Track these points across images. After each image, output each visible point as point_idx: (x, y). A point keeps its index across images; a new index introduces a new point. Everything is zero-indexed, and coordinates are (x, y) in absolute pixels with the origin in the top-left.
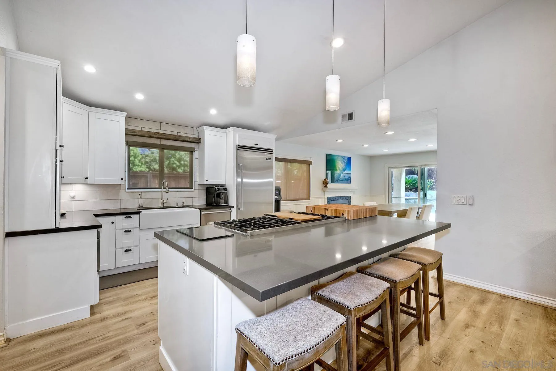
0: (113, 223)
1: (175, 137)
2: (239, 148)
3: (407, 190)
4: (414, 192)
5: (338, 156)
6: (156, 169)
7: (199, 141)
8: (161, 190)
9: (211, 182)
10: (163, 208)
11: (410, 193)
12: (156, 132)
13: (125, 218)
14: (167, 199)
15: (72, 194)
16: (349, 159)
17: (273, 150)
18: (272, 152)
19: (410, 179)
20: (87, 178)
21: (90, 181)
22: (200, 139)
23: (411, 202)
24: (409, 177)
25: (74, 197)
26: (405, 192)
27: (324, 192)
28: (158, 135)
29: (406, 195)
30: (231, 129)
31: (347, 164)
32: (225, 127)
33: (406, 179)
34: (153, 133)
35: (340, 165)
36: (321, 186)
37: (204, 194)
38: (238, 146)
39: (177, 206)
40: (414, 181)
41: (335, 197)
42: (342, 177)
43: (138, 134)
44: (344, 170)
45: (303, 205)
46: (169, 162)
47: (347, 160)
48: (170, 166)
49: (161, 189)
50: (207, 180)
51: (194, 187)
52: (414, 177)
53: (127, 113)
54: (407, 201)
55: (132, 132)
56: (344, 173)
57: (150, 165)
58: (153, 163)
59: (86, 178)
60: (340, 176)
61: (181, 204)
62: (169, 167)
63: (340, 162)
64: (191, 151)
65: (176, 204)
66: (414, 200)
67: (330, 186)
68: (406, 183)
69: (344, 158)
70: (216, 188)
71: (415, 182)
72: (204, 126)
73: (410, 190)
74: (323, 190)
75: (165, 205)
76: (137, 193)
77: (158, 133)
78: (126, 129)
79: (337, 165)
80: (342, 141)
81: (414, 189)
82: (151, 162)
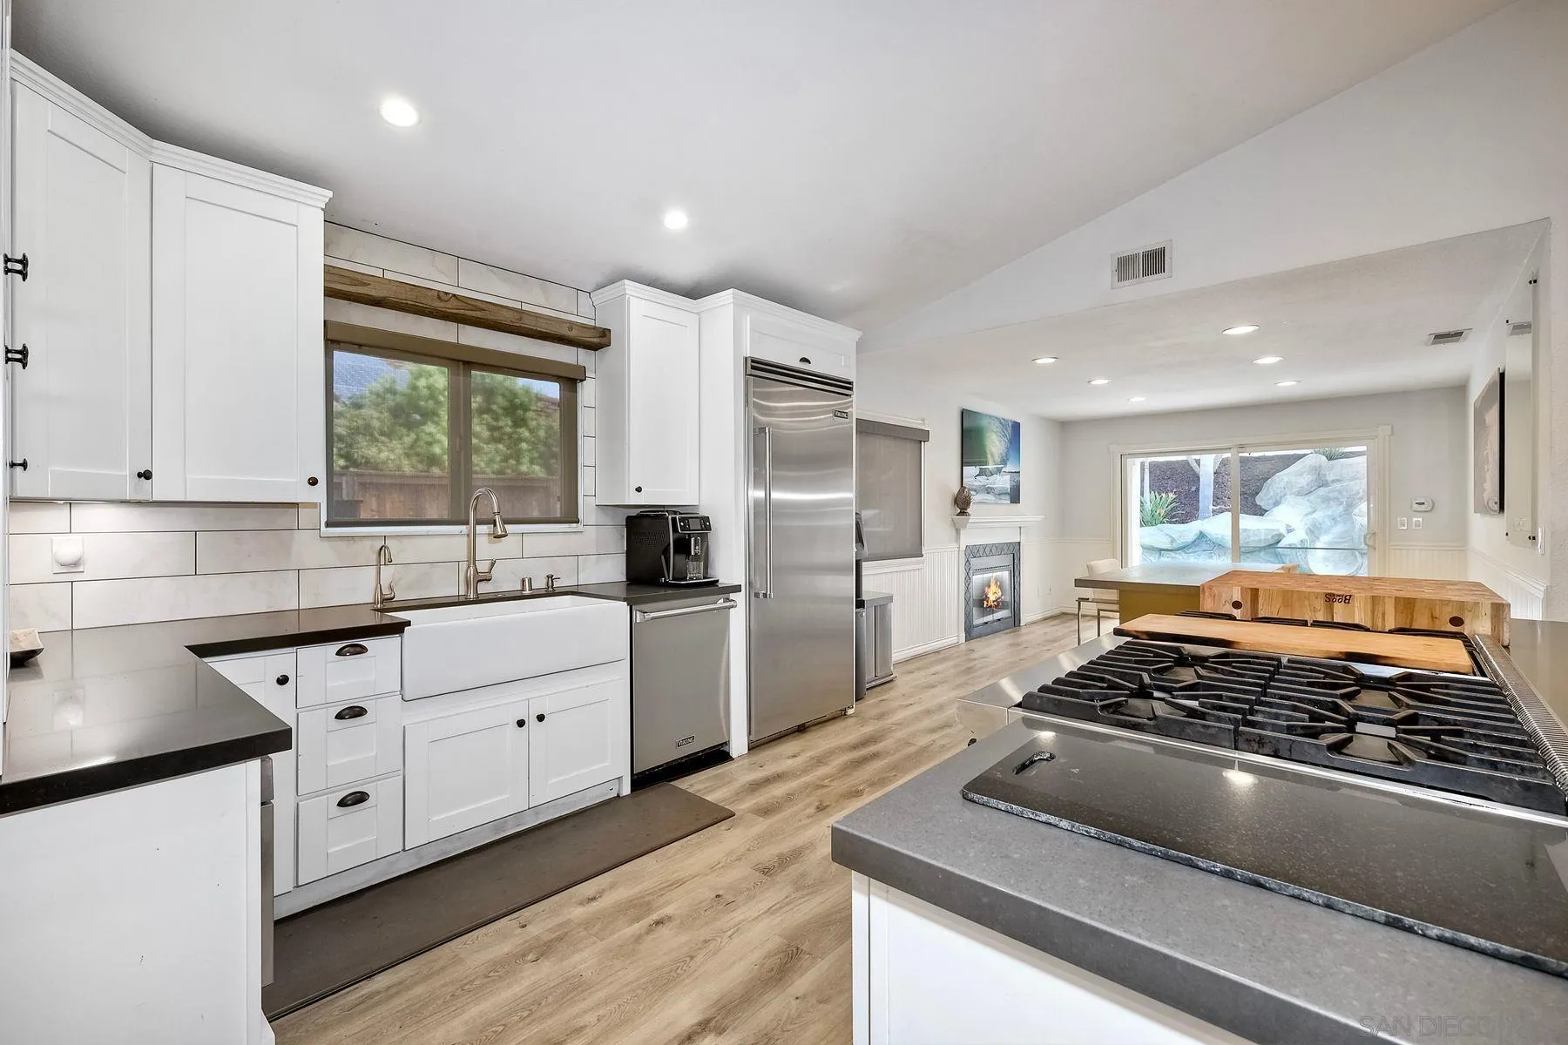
0: (283, 681)
1: (517, 316)
2: (753, 368)
5: (990, 417)
6: (372, 460)
7: (598, 340)
8: (464, 528)
9: (655, 495)
10: (477, 601)
12: (446, 293)
13: (339, 653)
14: (493, 565)
15: (68, 548)
16: (1016, 427)
17: (851, 383)
18: (850, 389)
20: (146, 475)
21: (160, 489)
22: (607, 333)
25: (76, 564)
27: (958, 531)
28: (454, 303)
30: (728, 295)
31: (1011, 441)
32: (694, 292)
34: (436, 294)
35: (995, 444)
36: (950, 509)
37: (617, 543)
38: (753, 361)
39: (527, 592)
41: (985, 547)
43: (373, 293)
44: (1004, 461)
46: (415, 436)
47: (1010, 429)
48: (418, 450)
49: (467, 523)
50: (639, 490)
51: (580, 516)
53: (330, 194)
55: (347, 281)
56: (1004, 469)
57: (351, 446)
58: (360, 438)
59: (140, 475)
61: (539, 584)
62: (418, 455)
63: (994, 438)
64: (571, 380)
65: (523, 581)
69: (1002, 422)
70: (674, 520)
72: (626, 281)
74: (956, 524)
75: (484, 588)
76: (367, 543)
77: (454, 295)
78: (329, 270)
79: (987, 443)
80: (1053, 360)
82: (354, 437)
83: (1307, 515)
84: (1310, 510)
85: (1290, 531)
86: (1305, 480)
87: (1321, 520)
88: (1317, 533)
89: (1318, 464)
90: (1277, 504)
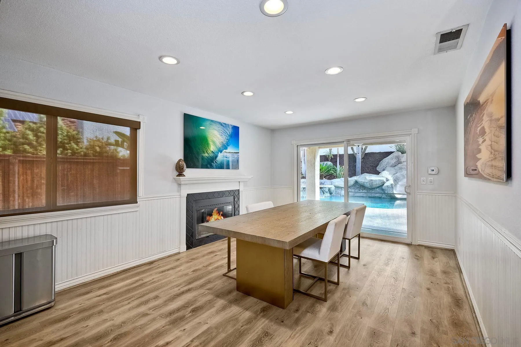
3: (321, 177)
4: (328, 179)
5: (212, 121)
11: (325, 180)
16: (236, 130)
19: (324, 165)
23: (326, 190)
24: (323, 164)
26: (320, 179)
27: (179, 185)
29: (321, 184)
31: (231, 136)
33: (320, 165)
35: (215, 136)
40: (328, 167)
42: (220, 157)
44: (225, 147)
45: (124, 214)
47: (230, 129)
52: (328, 164)
54: (322, 189)
56: (225, 151)
60: (216, 157)
63: (216, 133)
66: (329, 188)
67: (189, 173)
68: (320, 170)
71: (329, 169)
73: (324, 177)
74: (176, 181)
79: (209, 136)
81: (328, 176)
83: (394, 174)
84: (395, 172)
85: (387, 180)
86: (393, 161)
87: (399, 176)
88: (397, 181)
89: (398, 155)
90: (384, 170)
